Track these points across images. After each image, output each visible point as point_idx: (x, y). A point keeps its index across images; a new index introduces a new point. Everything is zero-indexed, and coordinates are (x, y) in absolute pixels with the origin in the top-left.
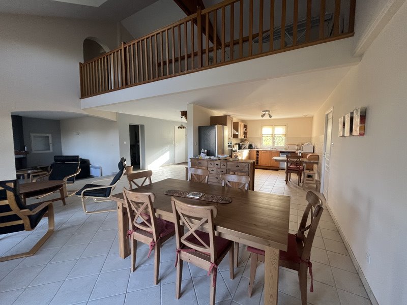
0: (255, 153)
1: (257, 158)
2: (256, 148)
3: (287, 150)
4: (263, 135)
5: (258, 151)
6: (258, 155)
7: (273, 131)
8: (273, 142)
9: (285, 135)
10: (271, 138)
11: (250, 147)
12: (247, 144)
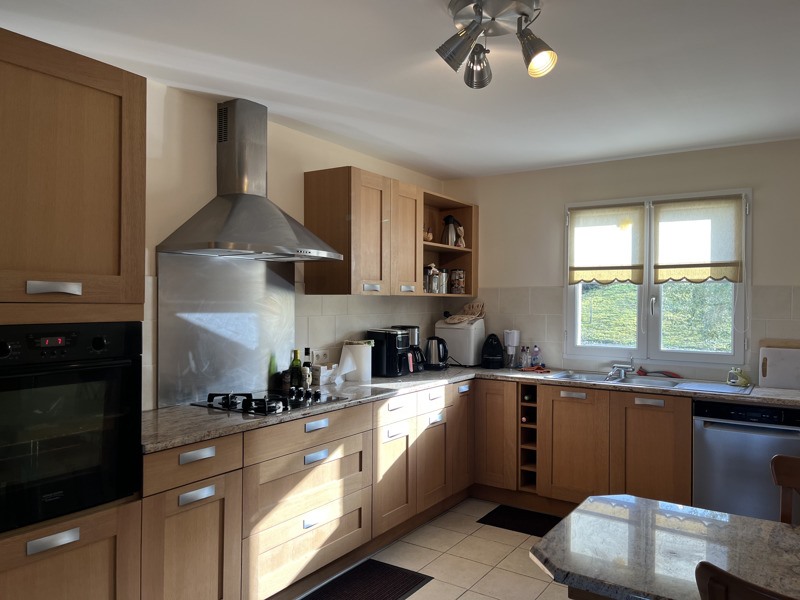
0: (510, 404)
1: (529, 436)
2: (526, 359)
3: (758, 394)
4: (578, 276)
5: (529, 390)
6: (530, 414)
7: (647, 241)
8: (649, 325)
9: (734, 270)
10: (633, 292)
11: (493, 353)
12: (469, 334)
